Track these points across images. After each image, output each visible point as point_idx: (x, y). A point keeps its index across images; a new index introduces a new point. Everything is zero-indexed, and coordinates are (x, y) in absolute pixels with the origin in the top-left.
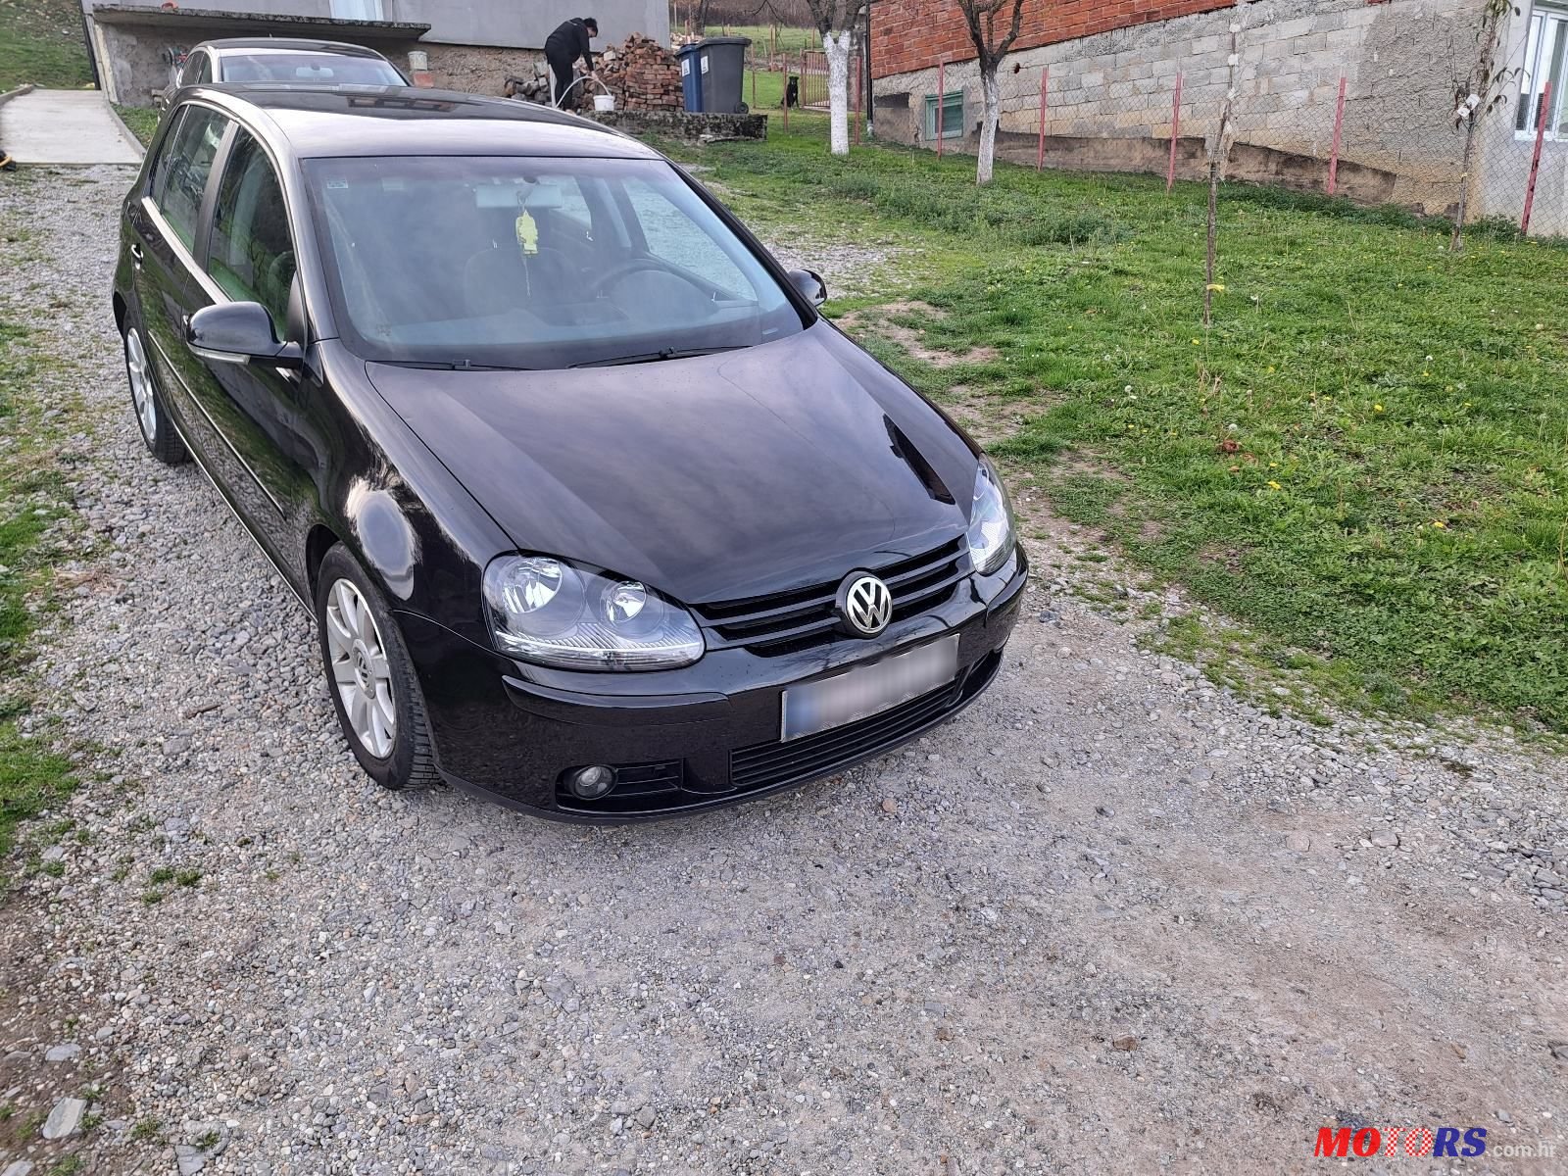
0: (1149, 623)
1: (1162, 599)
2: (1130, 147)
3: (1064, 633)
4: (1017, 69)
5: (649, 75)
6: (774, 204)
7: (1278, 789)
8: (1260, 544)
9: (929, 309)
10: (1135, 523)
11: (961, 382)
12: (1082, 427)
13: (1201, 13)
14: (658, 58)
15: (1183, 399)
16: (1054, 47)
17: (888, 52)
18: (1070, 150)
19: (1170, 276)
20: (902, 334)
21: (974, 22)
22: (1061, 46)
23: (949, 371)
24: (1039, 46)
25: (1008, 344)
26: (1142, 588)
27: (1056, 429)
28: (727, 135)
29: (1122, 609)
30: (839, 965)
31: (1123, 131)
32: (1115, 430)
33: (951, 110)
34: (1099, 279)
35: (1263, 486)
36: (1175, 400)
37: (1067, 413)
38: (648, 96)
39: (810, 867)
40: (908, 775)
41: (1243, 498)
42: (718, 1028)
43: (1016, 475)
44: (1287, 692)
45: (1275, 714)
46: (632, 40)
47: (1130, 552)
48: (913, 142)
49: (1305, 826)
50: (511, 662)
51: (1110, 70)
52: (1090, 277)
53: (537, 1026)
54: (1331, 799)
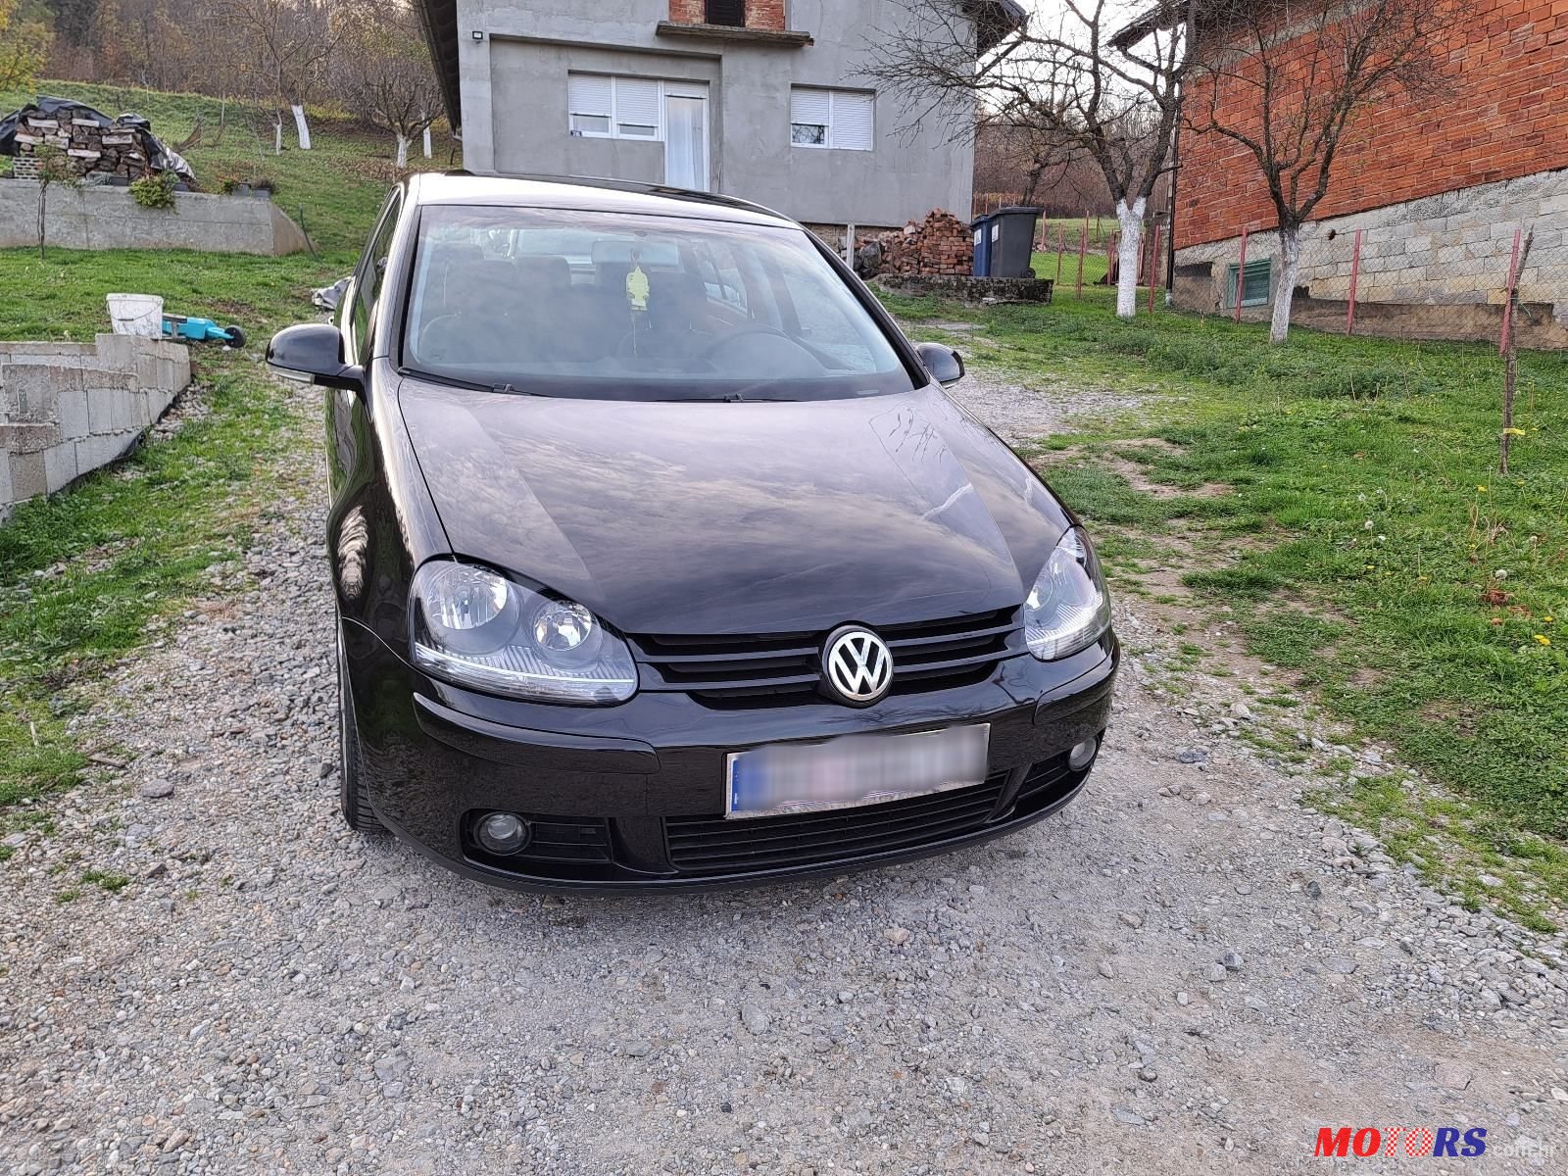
0: (1330, 780)
1: (1358, 756)
2: (1460, 314)
3: (1209, 777)
4: (1332, 235)
5: (944, 246)
6: (1040, 357)
7: (1445, 1000)
8: (1509, 706)
9: (1167, 446)
10: (1346, 670)
11: (1180, 515)
12: (1311, 567)
13: (1551, 171)
14: (955, 231)
15: (1449, 544)
16: (1374, 212)
17: (1193, 223)
18: (1388, 316)
19: (1467, 425)
20: (1127, 468)
21: (1274, 180)
22: (1383, 211)
23: (1170, 504)
24: (1357, 212)
25: (1248, 482)
26: (1335, 741)
27: (1278, 566)
28: (1011, 298)
29: (1300, 761)
30: (727, 1109)
31: (1454, 297)
32: (1351, 571)
33: (1255, 278)
34: (1378, 425)
35: (1531, 642)
36: (1438, 544)
37: (1295, 551)
38: (942, 266)
39: (755, 985)
40: (931, 903)
41: (1495, 653)
42: (539, 1154)
43: (1212, 607)
44: (1499, 882)
45: (1471, 907)
46: (933, 215)
47: (1331, 700)
48: (1213, 310)
49: (1469, 1056)
50: (426, 680)
51: (1439, 234)
52: (1366, 423)
53: (343, 1106)
54: (1524, 1026)
